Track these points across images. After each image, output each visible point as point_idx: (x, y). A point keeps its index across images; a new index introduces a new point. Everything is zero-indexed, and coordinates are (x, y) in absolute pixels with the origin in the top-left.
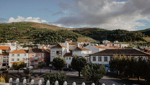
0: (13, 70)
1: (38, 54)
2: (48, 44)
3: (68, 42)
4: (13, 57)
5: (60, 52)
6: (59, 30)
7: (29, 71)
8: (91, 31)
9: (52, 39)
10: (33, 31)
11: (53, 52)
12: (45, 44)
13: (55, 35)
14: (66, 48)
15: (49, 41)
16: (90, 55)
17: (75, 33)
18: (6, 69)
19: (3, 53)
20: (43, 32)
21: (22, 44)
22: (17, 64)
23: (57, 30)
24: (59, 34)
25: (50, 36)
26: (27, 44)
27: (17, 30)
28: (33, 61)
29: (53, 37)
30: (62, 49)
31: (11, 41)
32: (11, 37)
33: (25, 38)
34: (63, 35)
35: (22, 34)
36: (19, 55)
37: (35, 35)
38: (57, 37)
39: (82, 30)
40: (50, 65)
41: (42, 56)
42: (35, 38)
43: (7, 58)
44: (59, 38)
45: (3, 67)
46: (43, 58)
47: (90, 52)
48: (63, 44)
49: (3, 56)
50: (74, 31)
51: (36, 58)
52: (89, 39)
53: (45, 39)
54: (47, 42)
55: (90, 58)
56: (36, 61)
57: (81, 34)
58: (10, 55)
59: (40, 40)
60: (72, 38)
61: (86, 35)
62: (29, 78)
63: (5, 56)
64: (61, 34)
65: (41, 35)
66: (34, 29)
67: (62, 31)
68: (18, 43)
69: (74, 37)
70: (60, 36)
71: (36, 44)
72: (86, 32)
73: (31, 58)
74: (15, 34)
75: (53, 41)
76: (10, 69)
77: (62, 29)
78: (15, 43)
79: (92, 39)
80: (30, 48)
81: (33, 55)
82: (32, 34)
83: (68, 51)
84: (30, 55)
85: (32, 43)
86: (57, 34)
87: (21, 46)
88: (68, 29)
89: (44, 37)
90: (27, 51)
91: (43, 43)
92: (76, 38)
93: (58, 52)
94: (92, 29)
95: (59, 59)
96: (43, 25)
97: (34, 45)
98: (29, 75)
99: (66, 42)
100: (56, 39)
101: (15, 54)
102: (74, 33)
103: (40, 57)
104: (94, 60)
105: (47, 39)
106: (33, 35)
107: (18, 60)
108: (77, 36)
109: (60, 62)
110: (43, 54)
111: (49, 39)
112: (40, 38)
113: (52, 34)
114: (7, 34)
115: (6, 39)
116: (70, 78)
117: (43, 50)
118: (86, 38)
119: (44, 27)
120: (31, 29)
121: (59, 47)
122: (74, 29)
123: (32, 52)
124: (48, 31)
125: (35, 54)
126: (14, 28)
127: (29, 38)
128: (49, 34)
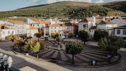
0: (52, 38)
1: (69, 27)
2: (80, 19)
3: (95, 17)
4: (52, 29)
5: (86, 26)
6: (89, 6)
7: (59, 40)
8: (123, 4)
9: (83, 14)
10: (68, 8)
11: (81, 26)
12: (77, 19)
13: (86, 11)
14: (92, 22)
15: (81, 16)
16: (114, 28)
17: (106, 8)
18: (48, 38)
19: (46, 26)
20: (76, 8)
21: (60, 20)
22: (53, 34)
23: (88, 6)
24: (90, 10)
25: (82, 12)
26: (64, 20)
27: (56, 9)
28: (65, 32)
29: (85, 12)
30: (88, 23)
31: (53, 17)
32: (53, 15)
33: (62, 15)
34: (93, 10)
35: (60, 12)
36: (55, 28)
37: (70, 12)
38: (88, 12)
39: (112, 4)
40: (77, 36)
41: (72, 28)
42: (70, 15)
43: (48, 30)
44: (89, 14)
45: (46, 36)
46: (73, 30)
47: (115, 26)
48: (90, 18)
49: (46, 28)
50: (104, 6)
51: (68, 30)
52: (120, 13)
53: (77, 15)
54: (79, 17)
55: (114, 31)
56: (68, 32)
57: (111, 8)
58: (50, 27)
59: (74, 15)
60: (102, 13)
61: (117, 9)
62: (59, 45)
63: (47, 29)
64: (91, 10)
65: (75, 11)
66: (69, 7)
67: (92, 6)
68: (57, 19)
69: (103, 11)
70: (90, 11)
71: (71, 19)
72: (117, 6)
73: (64, 30)
74: (55, 12)
75: (84, 16)
76: (50, 38)
77: (92, 5)
78: (56, 19)
79: (123, 13)
80: (65, 22)
81: (65, 28)
82: (67, 11)
83: (94, 25)
84: (63, 28)
85: (67, 18)
86: (88, 9)
87: (60, 21)
88: (98, 5)
89: (77, 13)
90: (61, 25)
91: (76, 18)
92: (106, 12)
93: (84, 26)
94: (123, 2)
95: (84, 31)
96: (76, 3)
97: (69, 20)
98: (60, 42)
99: (93, 16)
100: (87, 14)
101: (53, 27)
102: (104, 8)
103: (70, 29)
104: (119, 33)
105: (79, 15)
106: (69, 12)
107: (55, 31)
108: (107, 11)
109: (84, 34)
110: (73, 27)
111: (81, 15)
112: (74, 14)
113: (83, 10)
114: (50, 12)
115: (50, 16)
116: (93, 47)
117: (73, 24)
118: (116, 12)
119: (76, 5)
120: (67, 7)
121: (86, 21)
122: (104, 4)
123: (65, 25)
124: (80, 8)
125: (66, 27)
126: (54, 7)
127: (65, 15)
128: (81, 10)
